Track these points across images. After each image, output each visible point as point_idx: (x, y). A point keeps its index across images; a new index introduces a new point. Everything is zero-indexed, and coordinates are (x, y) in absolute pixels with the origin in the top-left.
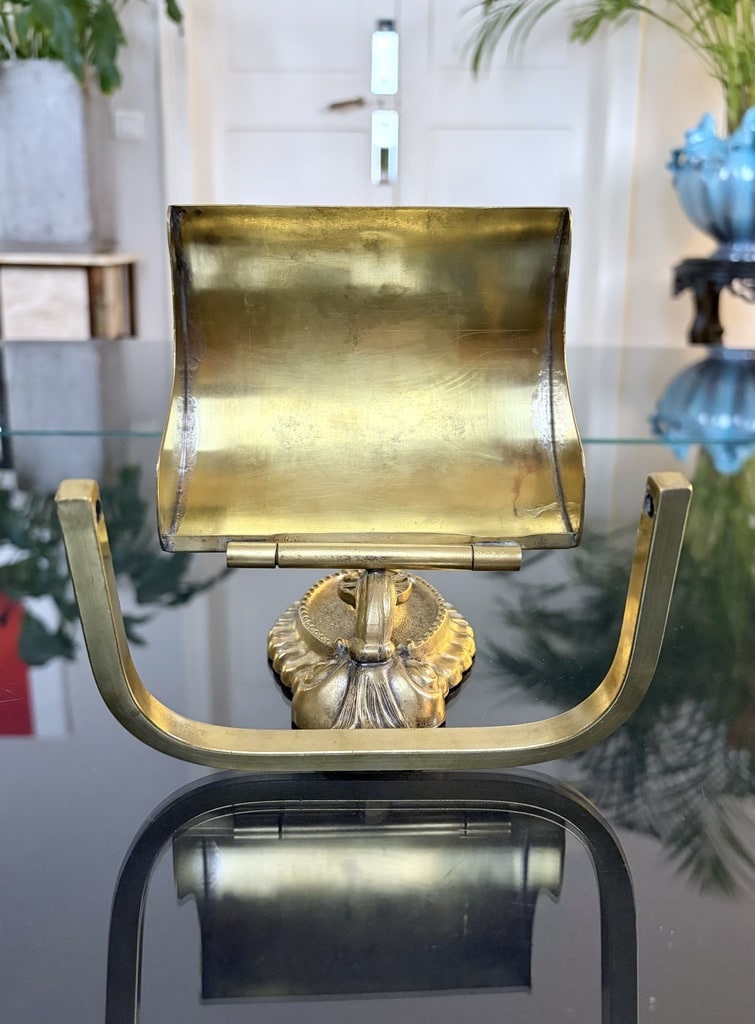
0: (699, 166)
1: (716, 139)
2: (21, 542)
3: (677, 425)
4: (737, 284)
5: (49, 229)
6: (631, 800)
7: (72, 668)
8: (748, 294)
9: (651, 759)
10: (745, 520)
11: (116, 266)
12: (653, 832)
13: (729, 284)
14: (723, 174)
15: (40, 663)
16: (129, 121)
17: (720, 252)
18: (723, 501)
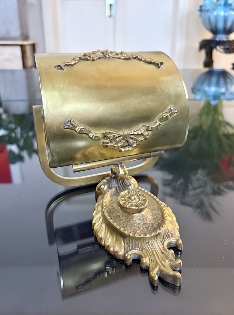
0: (208, 11)
1: (213, 2)
2: (6, 128)
3: (199, 91)
4: (218, 47)
5: (8, 33)
6: (184, 196)
7: (23, 164)
8: (222, 50)
9: (190, 185)
10: (218, 118)
11: (29, 45)
12: (190, 205)
13: (215, 47)
14: (215, 13)
15: (14, 163)
17: (214, 38)
18: (212, 113)
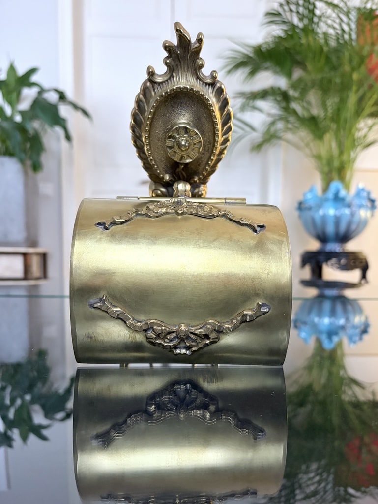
0: (310, 209)
1: (317, 196)
3: (305, 323)
4: (330, 262)
5: (6, 235)
7: (10, 451)
9: (297, 492)
11: (38, 254)
13: (326, 262)
14: (321, 212)
16: (46, 188)
17: (322, 248)
18: (327, 363)
